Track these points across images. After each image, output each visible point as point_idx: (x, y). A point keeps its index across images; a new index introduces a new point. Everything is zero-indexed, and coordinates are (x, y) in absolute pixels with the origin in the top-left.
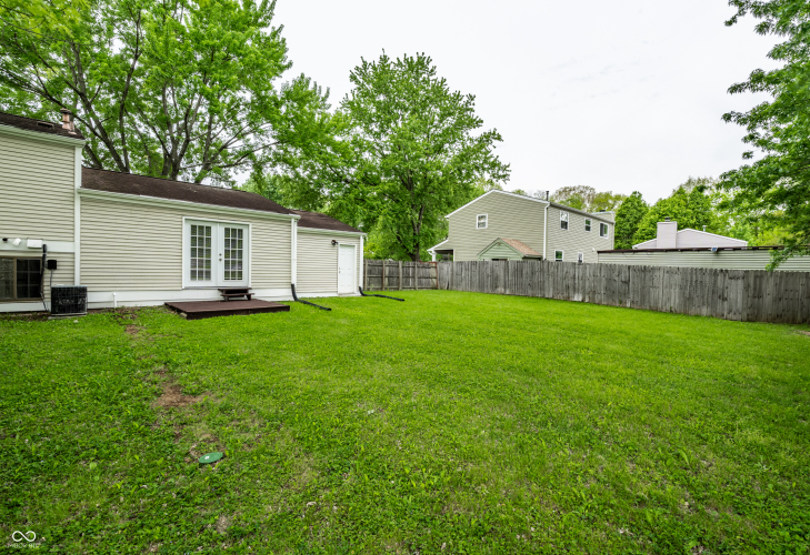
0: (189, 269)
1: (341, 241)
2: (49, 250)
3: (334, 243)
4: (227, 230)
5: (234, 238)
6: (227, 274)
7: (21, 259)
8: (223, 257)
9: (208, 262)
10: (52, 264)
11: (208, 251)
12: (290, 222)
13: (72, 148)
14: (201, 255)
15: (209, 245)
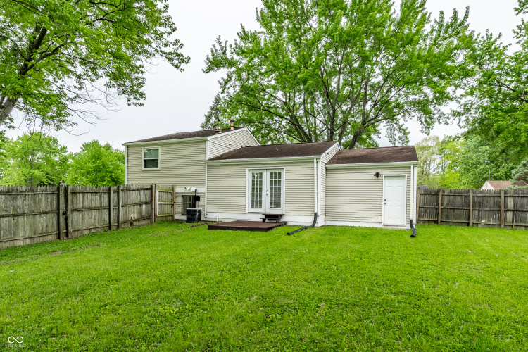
0: (251, 201)
2: (198, 191)
3: (377, 175)
4: (271, 174)
5: (276, 179)
6: (271, 203)
7: (190, 197)
8: (269, 193)
9: (261, 196)
10: (198, 199)
11: (261, 189)
12: (313, 162)
13: (205, 141)
14: (257, 192)
15: (261, 185)
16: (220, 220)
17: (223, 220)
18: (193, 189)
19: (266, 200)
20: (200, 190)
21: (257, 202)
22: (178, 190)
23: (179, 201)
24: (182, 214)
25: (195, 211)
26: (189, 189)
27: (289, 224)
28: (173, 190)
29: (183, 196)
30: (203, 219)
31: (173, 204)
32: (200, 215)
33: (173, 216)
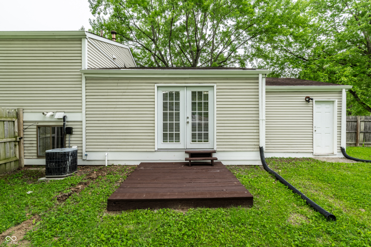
1: (316, 97)
2: (68, 119)
3: (308, 100)
4: (194, 93)
5: (200, 102)
6: (194, 136)
7: (53, 128)
8: (190, 120)
9: (178, 125)
10: (69, 131)
11: (178, 115)
12: (257, 78)
13: (80, 40)
14: (171, 119)
15: (178, 109)
16: (111, 163)
17: (116, 163)
18: (60, 115)
19: (185, 131)
20: (71, 117)
21: (171, 133)
22: (27, 117)
23: (31, 135)
24: (39, 157)
25: (65, 155)
26: (53, 116)
27: (224, 163)
28: (18, 116)
29: (39, 127)
30: (80, 162)
31: (18, 141)
32: (75, 160)
33: (18, 161)
